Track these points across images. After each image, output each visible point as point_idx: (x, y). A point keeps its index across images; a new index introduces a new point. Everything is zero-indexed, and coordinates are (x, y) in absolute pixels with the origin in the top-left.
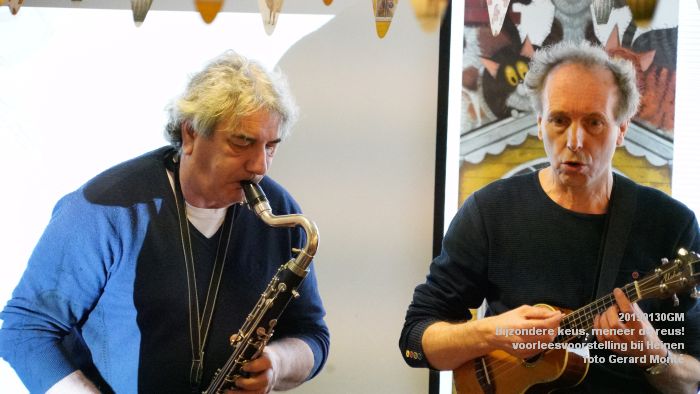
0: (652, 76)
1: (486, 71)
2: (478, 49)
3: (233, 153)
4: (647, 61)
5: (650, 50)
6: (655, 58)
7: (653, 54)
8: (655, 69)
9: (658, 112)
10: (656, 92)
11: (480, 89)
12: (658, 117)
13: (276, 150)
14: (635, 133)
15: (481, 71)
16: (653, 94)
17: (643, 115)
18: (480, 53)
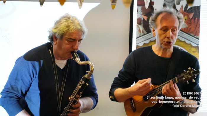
0: (193, 20)
1: (144, 19)
2: (141, 13)
3: (68, 43)
4: (191, 16)
5: (192, 12)
6: (194, 15)
7: (193, 14)
8: (194, 18)
9: (195, 31)
10: (194, 25)
11: (142, 24)
12: (195, 32)
13: (81, 42)
14: (188, 37)
15: (142, 19)
16: (193, 25)
17: (190, 31)
18: (142, 14)
